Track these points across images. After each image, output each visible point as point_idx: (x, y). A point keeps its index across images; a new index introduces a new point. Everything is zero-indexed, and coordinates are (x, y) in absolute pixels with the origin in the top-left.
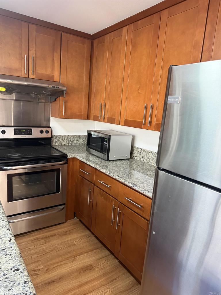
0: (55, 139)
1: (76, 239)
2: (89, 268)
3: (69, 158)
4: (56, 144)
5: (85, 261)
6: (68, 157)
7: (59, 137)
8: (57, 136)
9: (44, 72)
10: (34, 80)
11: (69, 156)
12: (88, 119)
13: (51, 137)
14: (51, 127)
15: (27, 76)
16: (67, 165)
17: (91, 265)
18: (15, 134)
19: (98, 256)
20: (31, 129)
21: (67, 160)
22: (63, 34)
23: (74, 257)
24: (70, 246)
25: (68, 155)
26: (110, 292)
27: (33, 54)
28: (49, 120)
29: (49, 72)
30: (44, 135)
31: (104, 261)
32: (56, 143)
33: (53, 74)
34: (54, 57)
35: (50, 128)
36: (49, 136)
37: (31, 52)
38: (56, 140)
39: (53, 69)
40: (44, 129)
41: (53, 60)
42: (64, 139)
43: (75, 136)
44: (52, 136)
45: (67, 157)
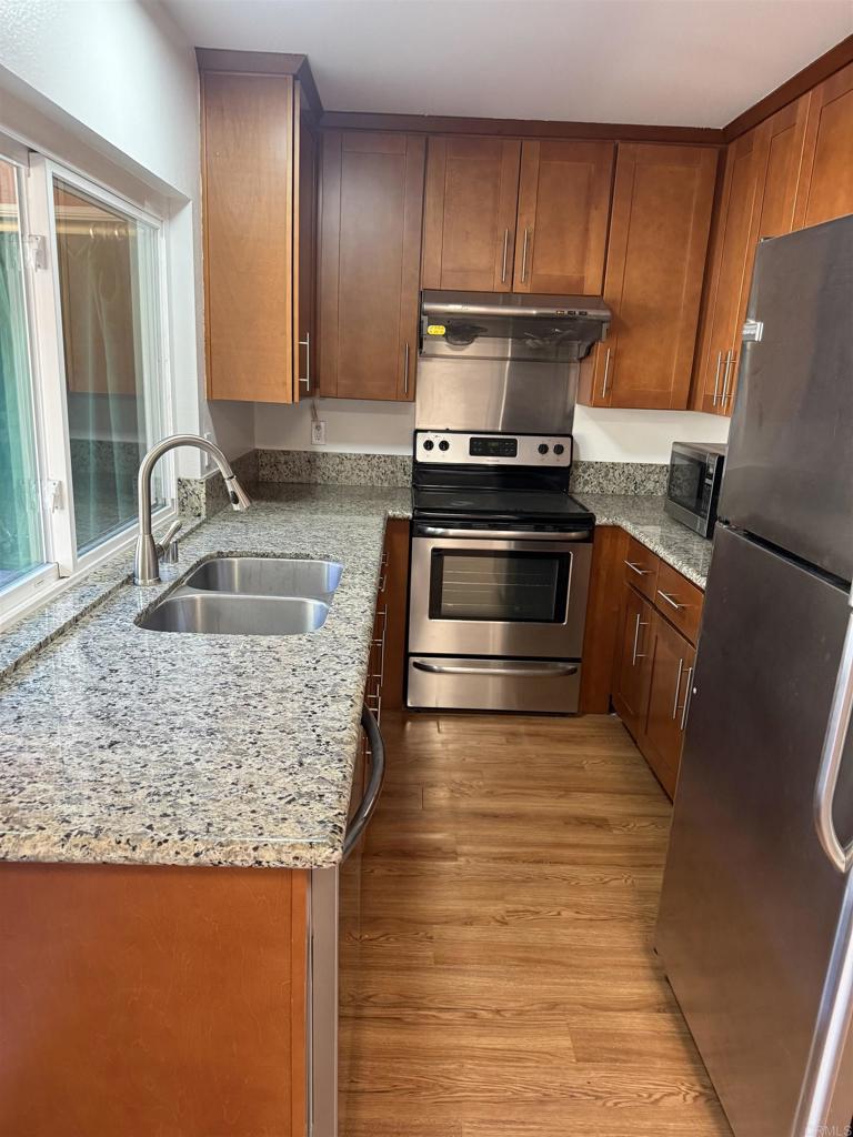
0: (584, 472)
1: (593, 757)
2: (597, 823)
3: (599, 526)
4: (587, 489)
5: (593, 806)
6: (597, 522)
7: (596, 466)
8: (590, 465)
9: (556, 272)
10: (526, 299)
11: (601, 520)
12: (688, 408)
13: (570, 466)
14: (572, 438)
15: (507, 289)
16: (591, 544)
17: (605, 820)
18: (472, 453)
19: (633, 809)
20: (515, 441)
21: (592, 532)
22: (621, 146)
23: (567, 791)
24: (568, 767)
25: (597, 517)
26: (629, 882)
27: (528, 223)
28: (570, 417)
29: (570, 270)
30: (550, 460)
31: (644, 824)
32: (585, 485)
33: (582, 272)
34: (587, 222)
35: (569, 439)
36: (563, 461)
37: (523, 220)
38: (586, 477)
39: (582, 261)
40: (551, 442)
41: (587, 230)
42: (611, 474)
43: (651, 465)
44: (574, 464)
45: (594, 523)
